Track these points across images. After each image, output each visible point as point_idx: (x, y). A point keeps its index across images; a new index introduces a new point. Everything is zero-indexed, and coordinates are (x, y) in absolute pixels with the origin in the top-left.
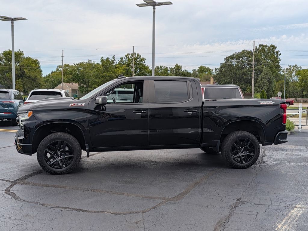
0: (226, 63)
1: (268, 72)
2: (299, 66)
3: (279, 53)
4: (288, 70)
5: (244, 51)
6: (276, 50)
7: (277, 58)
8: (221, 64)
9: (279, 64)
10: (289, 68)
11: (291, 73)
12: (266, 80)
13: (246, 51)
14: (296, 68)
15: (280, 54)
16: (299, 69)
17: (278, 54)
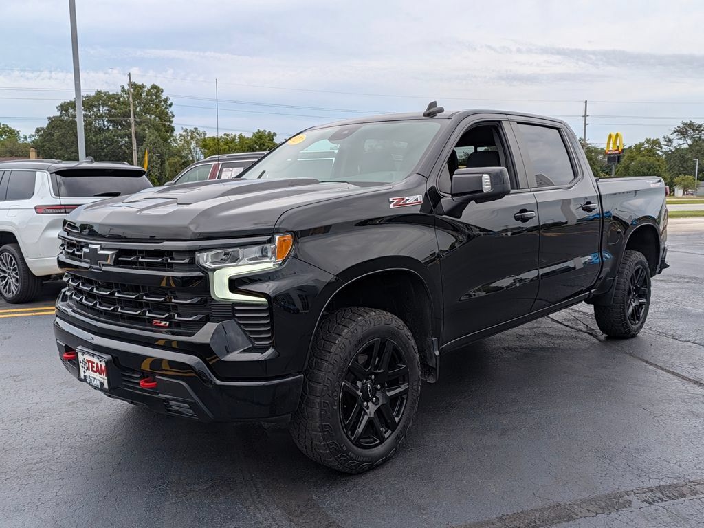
0: (61, 116)
1: (157, 141)
2: (201, 130)
3: (169, 103)
4: (183, 138)
5: (99, 93)
6: (164, 96)
7: (167, 113)
8: (49, 118)
9: (173, 125)
10: (184, 134)
11: (188, 143)
12: (155, 157)
13: (105, 93)
14: (198, 134)
15: (171, 105)
16: (203, 135)
17: (167, 105)
